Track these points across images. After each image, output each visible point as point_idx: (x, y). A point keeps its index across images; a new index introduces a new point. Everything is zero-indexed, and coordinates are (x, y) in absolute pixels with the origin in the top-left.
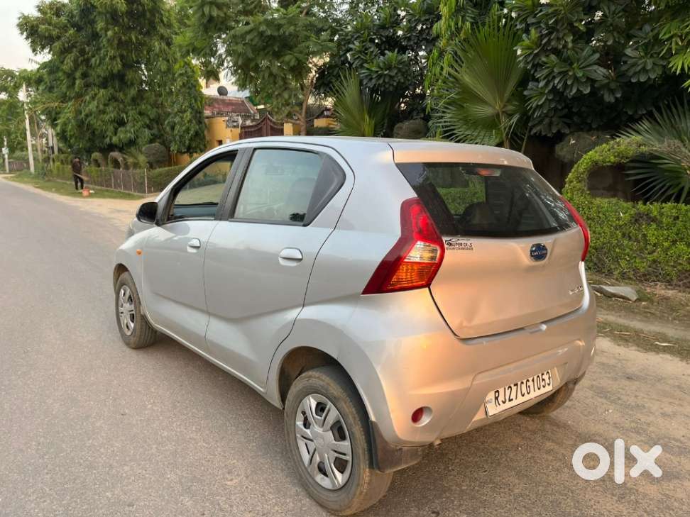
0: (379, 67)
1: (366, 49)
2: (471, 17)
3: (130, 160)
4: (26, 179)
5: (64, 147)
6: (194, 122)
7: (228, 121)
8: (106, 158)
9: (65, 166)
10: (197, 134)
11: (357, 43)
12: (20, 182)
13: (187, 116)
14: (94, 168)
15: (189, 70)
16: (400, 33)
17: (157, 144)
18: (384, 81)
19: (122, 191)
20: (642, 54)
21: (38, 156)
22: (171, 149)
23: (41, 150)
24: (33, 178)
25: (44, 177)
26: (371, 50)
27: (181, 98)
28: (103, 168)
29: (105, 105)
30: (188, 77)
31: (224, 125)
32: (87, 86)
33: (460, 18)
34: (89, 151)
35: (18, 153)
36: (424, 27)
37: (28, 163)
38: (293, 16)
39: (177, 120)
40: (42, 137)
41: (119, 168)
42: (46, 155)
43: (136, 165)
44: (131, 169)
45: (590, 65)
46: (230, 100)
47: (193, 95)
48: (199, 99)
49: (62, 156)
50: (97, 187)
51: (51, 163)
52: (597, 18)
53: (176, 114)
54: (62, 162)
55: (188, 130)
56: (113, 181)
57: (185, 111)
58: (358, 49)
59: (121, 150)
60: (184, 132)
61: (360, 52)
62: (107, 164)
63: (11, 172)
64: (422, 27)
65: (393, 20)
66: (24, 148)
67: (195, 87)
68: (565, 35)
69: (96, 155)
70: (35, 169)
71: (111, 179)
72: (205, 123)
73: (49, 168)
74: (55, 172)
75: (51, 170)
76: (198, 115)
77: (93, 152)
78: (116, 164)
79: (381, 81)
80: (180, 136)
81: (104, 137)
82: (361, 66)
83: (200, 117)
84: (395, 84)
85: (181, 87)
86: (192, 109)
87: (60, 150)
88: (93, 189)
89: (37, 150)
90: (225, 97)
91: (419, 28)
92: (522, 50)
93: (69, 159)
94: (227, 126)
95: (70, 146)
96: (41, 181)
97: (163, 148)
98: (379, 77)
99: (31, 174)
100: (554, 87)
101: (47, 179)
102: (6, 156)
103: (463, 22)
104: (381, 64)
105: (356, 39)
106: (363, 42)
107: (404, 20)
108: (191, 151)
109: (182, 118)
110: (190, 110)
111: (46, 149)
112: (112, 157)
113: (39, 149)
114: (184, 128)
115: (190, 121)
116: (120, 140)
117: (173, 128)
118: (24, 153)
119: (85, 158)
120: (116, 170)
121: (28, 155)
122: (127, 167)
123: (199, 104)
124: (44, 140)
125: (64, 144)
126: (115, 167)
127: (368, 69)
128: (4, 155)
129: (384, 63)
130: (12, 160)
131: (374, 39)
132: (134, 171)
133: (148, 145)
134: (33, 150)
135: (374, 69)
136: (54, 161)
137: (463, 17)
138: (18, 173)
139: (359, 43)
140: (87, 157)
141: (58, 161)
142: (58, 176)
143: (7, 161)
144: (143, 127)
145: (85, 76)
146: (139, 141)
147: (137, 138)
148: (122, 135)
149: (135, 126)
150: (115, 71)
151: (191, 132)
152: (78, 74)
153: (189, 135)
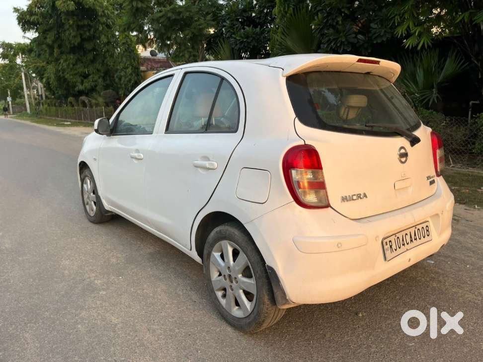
0: (241, 37)
1: (234, 25)
2: (293, 5)
3: (94, 101)
4: (25, 118)
5: (49, 94)
6: (134, 75)
8: (77, 101)
9: (51, 107)
10: (136, 83)
11: (228, 22)
12: (21, 119)
13: (129, 71)
14: (70, 108)
15: (128, 40)
16: (254, 15)
17: (111, 90)
18: (244, 46)
19: (89, 122)
20: (380, 26)
21: (32, 101)
22: (120, 93)
23: (34, 98)
24: (30, 117)
25: (37, 115)
26: (237, 26)
27: (124, 59)
28: (76, 107)
29: (74, 65)
30: (128, 45)
32: (62, 53)
33: (287, 5)
34: (66, 97)
35: (18, 100)
36: (268, 11)
37: (25, 107)
38: (188, 6)
39: (123, 74)
40: (34, 88)
41: (86, 107)
42: (38, 100)
43: (97, 105)
44: (94, 107)
45: (350, 34)
46: (158, 59)
47: (132, 57)
48: (136, 59)
49: (48, 101)
50: (72, 120)
51: (41, 105)
52: (356, 6)
53: (122, 70)
54: (49, 105)
55: (130, 80)
56: (83, 116)
57: (127, 68)
58: (229, 26)
59: (87, 95)
60: (127, 81)
61: (231, 27)
62: (78, 105)
63: (14, 113)
64: (267, 11)
65: (250, 6)
66: (22, 97)
67: (133, 51)
68: (336, 17)
69: (71, 99)
70: (31, 111)
71: (81, 115)
72: (141, 75)
73: (40, 109)
74: (44, 111)
75: (41, 111)
76: (136, 70)
77: (68, 97)
78: (84, 105)
79: (242, 46)
80: (125, 85)
81: (75, 87)
82: (231, 36)
83: (138, 71)
84: (251, 47)
85: (124, 52)
86: (132, 66)
87: (46, 97)
88: (70, 122)
89: (31, 98)
90: (155, 58)
91: (265, 11)
92: (315, 25)
93: (53, 102)
95: (54, 94)
96: (35, 118)
97: (114, 93)
98: (242, 42)
99: (28, 114)
100: (331, 47)
101: (39, 117)
102: (10, 103)
103: (288, 8)
104: (242, 35)
105: (228, 19)
106: (232, 21)
107: (257, 6)
109: (126, 72)
111: (37, 97)
112: (81, 100)
113: (32, 97)
114: (127, 79)
115: (131, 74)
116: (85, 88)
117: (120, 79)
118: (22, 100)
119: (64, 102)
120: (85, 109)
121: (25, 101)
122: (91, 106)
123: (136, 62)
124: (35, 90)
125: (49, 93)
126: (83, 107)
127: (235, 38)
128: (8, 102)
129: (244, 34)
130: (14, 105)
131: (239, 19)
132: (96, 109)
133: (104, 91)
134: (28, 98)
135: (238, 38)
136: (43, 105)
137: (288, 5)
138: (19, 114)
139: (230, 21)
140: (65, 100)
141: (46, 104)
142: (46, 115)
143: (10, 106)
144: (99, 78)
145: (60, 46)
146: (98, 88)
147: (96, 86)
148: (86, 85)
149: (93, 77)
150: (76, 44)
151: (132, 82)
152: (56, 46)
153: (131, 84)
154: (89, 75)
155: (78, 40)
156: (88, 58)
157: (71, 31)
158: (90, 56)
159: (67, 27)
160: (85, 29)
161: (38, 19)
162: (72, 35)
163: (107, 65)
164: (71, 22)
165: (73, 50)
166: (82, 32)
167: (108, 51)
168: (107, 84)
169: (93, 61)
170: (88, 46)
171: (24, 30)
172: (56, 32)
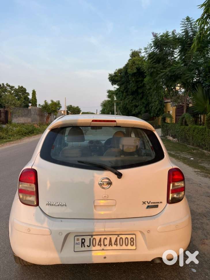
6: (159, 105)
7: (172, 104)
10: (160, 109)
13: (157, 103)
22: (151, 115)
27: (155, 97)
29: (132, 101)
31: (170, 105)
32: (127, 95)
39: (153, 105)
47: (160, 96)
53: (153, 103)
57: (156, 101)
60: (155, 109)
67: (160, 92)
72: (164, 105)
76: (161, 102)
81: (132, 112)
82: (204, 82)
83: (162, 103)
86: (159, 100)
94: (171, 106)
108: (158, 115)
109: (155, 104)
110: (158, 101)
114: (155, 107)
115: (158, 105)
117: (152, 108)
123: (162, 98)
133: (144, 114)
144: (143, 107)
145: (127, 92)
146: (141, 112)
147: (141, 111)
148: (136, 111)
149: (140, 107)
150: (134, 90)
151: (158, 109)
152: (125, 91)
153: (157, 110)
154: (138, 106)
155: (136, 88)
156: (139, 97)
157: (133, 84)
158: (140, 96)
159: (131, 82)
160: (140, 82)
161: (118, 79)
162: (133, 85)
163: (148, 100)
164: (133, 79)
165: (133, 93)
166: (138, 84)
167: (149, 93)
168: (146, 110)
169: (142, 98)
170: (140, 91)
171: (112, 85)
172: (125, 85)
